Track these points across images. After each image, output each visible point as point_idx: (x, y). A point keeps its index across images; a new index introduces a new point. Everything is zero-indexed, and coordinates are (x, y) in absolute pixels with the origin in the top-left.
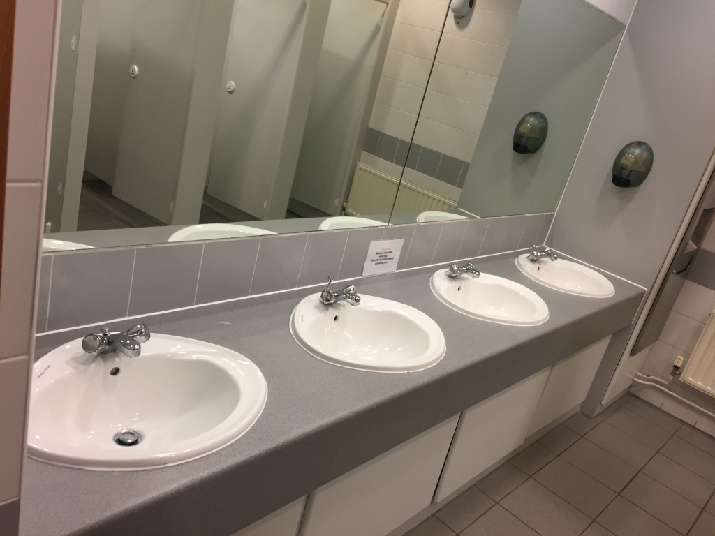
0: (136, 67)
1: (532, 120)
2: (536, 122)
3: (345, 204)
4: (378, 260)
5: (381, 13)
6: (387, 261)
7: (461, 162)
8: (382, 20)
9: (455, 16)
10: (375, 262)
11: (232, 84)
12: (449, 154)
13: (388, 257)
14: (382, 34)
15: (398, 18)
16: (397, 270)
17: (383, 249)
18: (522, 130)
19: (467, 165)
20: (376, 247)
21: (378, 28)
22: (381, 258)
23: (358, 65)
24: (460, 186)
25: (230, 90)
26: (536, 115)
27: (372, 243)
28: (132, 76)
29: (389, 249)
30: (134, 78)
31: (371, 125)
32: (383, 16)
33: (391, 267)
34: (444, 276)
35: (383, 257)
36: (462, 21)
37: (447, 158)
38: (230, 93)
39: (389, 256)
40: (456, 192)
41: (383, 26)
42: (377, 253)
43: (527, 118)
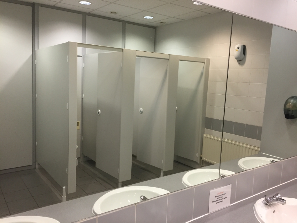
0: (99, 110)
1: (292, 101)
2: (295, 102)
3: (201, 155)
4: (217, 201)
5: (203, 67)
6: (223, 200)
7: (256, 127)
8: (203, 70)
9: (237, 61)
10: (215, 202)
11: (141, 109)
12: (249, 123)
13: (223, 198)
14: (205, 76)
15: (210, 68)
16: (231, 204)
17: (219, 194)
18: (288, 106)
19: (260, 128)
20: (214, 193)
21: (202, 73)
22: (219, 199)
23: (196, 91)
24: (259, 139)
25: (141, 112)
26: (294, 98)
27: (211, 191)
28: (99, 114)
29: (223, 192)
30: (99, 115)
31: (207, 116)
32: (203, 68)
33: (227, 203)
34: (262, 204)
35: (220, 198)
36: (241, 62)
37: (248, 126)
38: (141, 113)
39: (224, 196)
40: (257, 142)
41: (204, 72)
42: (216, 197)
43: (289, 100)
